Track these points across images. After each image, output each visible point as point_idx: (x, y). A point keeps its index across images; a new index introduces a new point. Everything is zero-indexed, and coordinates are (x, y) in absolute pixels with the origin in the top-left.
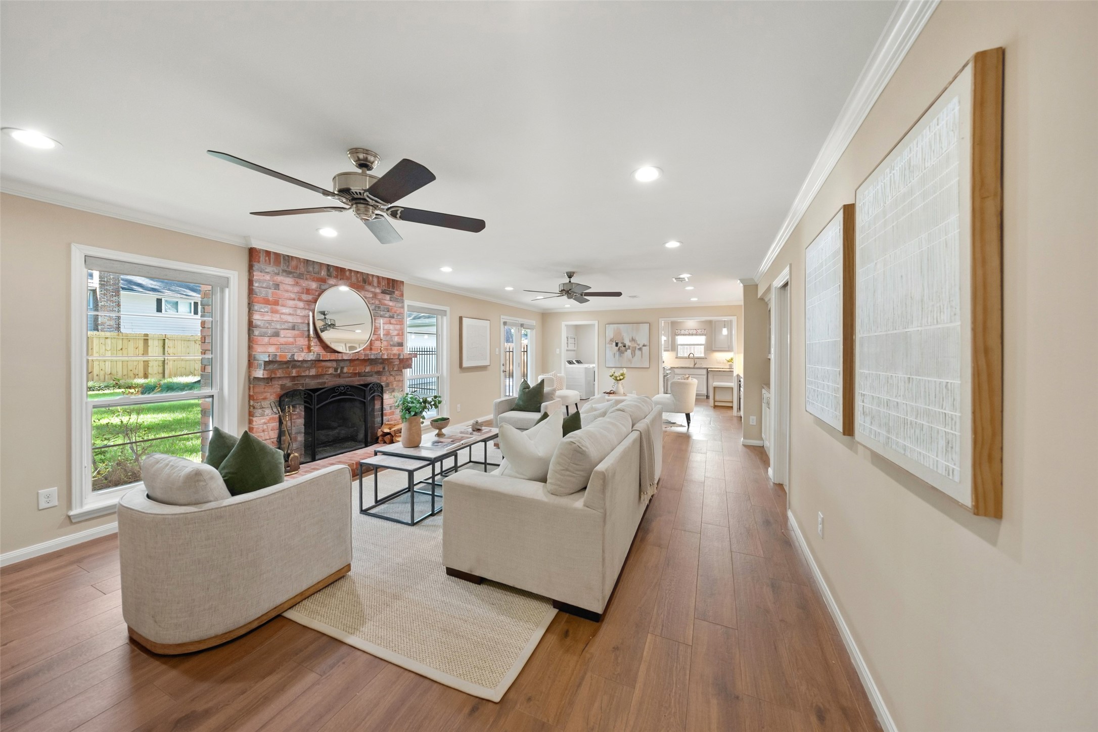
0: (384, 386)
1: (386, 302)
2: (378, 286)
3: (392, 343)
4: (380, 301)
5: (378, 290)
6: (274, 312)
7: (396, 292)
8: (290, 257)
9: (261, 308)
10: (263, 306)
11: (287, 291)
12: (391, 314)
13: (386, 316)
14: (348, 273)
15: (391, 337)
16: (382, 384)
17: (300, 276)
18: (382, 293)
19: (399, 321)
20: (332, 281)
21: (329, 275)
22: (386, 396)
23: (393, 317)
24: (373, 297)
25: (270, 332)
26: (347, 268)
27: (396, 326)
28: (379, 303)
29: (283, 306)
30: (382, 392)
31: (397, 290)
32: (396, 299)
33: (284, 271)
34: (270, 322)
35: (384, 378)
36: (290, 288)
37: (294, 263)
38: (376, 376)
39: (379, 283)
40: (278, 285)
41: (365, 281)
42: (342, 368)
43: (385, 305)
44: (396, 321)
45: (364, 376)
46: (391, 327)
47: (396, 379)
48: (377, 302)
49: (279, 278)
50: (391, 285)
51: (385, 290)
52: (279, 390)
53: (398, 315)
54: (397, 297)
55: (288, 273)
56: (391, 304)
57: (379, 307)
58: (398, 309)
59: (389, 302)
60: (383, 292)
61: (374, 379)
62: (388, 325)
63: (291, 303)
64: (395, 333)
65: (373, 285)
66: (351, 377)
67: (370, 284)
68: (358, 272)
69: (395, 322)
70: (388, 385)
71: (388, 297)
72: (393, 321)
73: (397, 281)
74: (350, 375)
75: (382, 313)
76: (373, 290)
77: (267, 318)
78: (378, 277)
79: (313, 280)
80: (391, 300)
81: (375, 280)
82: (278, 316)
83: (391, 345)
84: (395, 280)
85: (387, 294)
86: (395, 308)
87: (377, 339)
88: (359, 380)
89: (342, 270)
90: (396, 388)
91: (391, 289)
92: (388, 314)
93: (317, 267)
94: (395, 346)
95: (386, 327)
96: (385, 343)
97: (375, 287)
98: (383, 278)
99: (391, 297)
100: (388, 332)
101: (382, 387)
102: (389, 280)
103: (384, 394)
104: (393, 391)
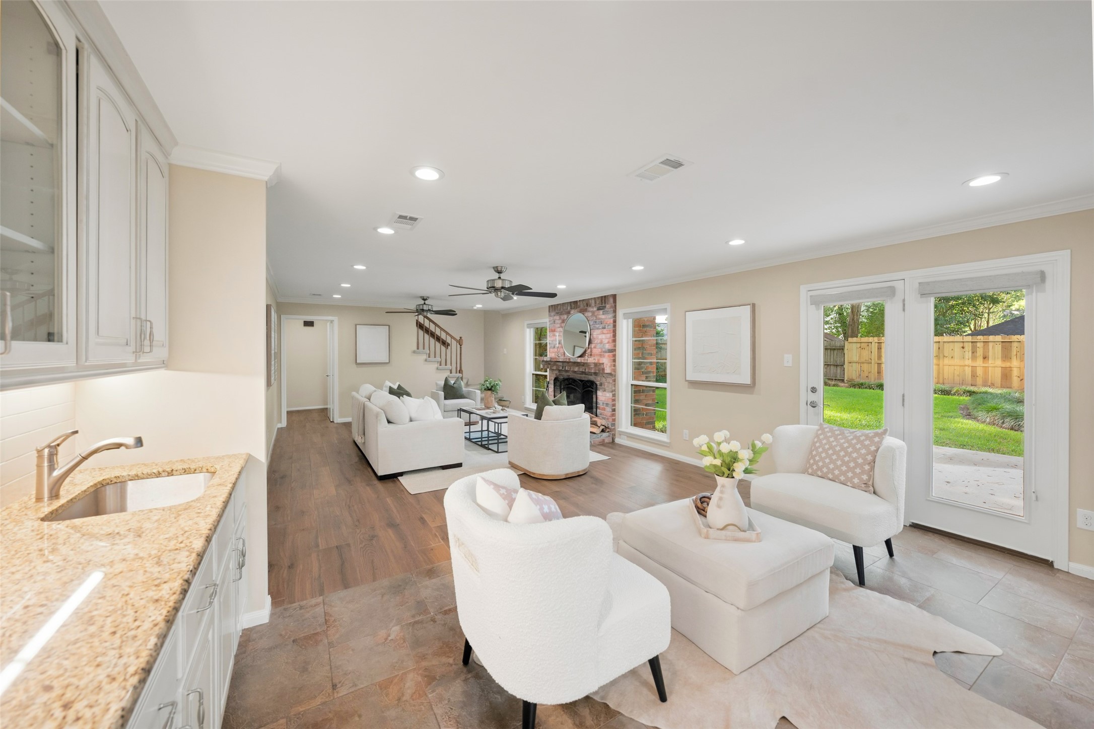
0: (598, 385)
1: (600, 316)
2: (595, 306)
3: (604, 350)
5: (595, 309)
7: (607, 306)
8: (558, 305)
9: (552, 334)
11: (557, 324)
12: (603, 325)
13: (600, 327)
14: (579, 303)
15: (604, 345)
16: (598, 383)
17: (561, 314)
18: (598, 310)
19: (610, 330)
20: (572, 312)
21: (571, 308)
22: (599, 393)
23: (604, 328)
24: (592, 315)
25: (553, 345)
26: (578, 300)
27: (607, 335)
29: (556, 332)
30: (596, 390)
31: (608, 304)
32: (607, 311)
34: (553, 341)
35: (599, 378)
36: (558, 321)
37: (559, 307)
38: (594, 376)
39: (596, 302)
40: (555, 321)
41: (587, 305)
42: (565, 367)
43: (599, 319)
44: (607, 331)
46: (604, 336)
47: (607, 381)
48: (595, 318)
49: (555, 317)
50: (603, 301)
51: (599, 306)
52: (555, 376)
53: (608, 325)
55: (557, 313)
56: (603, 317)
57: (596, 322)
58: (609, 320)
60: (599, 309)
61: (592, 378)
62: (601, 335)
63: (559, 329)
64: (606, 341)
66: (580, 374)
67: (590, 306)
68: (583, 300)
70: (601, 385)
71: (601, 312)
72: (605, 331)
73: (608, 296)
75: (597, 326)
76: (592, 310)
77: (552, 339)
78: (595, 298)
79: (566, 314)
80: (603, 314)
81: (593, 301)
82: (555, 337)
83: (604, 352)
84: (605, 296)
85: (601, 309)
86: (606, 320)
87: (595, 348)
88: (585, 377)
89: (576, 302)
90: (607, 388)
91: (604, 305)
92: (601, 327)
93: (566, 305)
94: (606, 352)
95: (600, 337)
96: (600, 350)
97: (593, 307)
98: (598, 298)
99: (604, 311)
100: (602, 341)
101: (596, 385)
102: (602, 297)
103: (598, 391)
104: (605, 391)
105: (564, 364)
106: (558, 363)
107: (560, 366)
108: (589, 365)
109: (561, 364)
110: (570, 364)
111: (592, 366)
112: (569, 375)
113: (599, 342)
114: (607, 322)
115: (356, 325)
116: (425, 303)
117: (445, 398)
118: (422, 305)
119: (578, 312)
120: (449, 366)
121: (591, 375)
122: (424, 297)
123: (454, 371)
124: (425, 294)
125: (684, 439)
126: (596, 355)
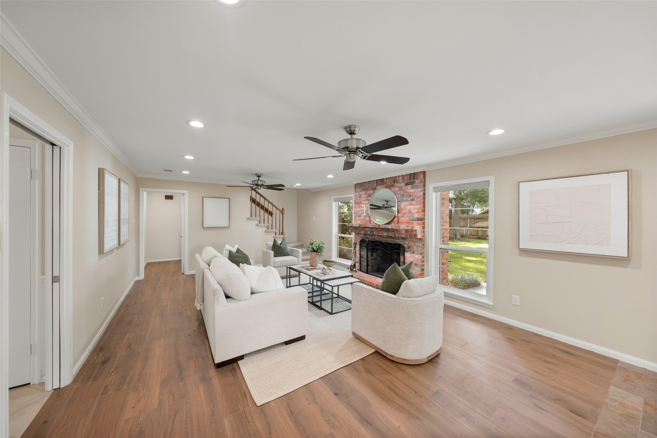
1: (408, 190)
2: (403, 182)
3: (412, 218)
4: (404, 191)
5: (403, 184)
6: (360, 207)
7: (417, 181)
8: (364, 183)
9: (356, 206)
10: (357, 205)
11: (363, 197)
12: (412, 198)
13: (409, 200)
14: (385, 181)
15: (412, 214)
16: (405, 246)
17: (367, 190)
18: (405, 185)
19: (419, 202)
20: (378, 188)
21: (377, 185)
22: (407, 255)
23: (414, 200)
24: (399, 190)
25: (358, 215)
26: (385, 178)
27: (416, 206)
28: (403, 193)
29: (362, 204)
30: (404, 251)
31: (417, 179)
32: (417, 186)
33: (362, 189)
34: (358, 211)
35: (407, 242)
36: (364, 196)
37: (365, 185)
38: (401, 240)
39: (403, 179)
40: (361, 196)
41: (394, 182)
42: (373, 232)
43: (408, 192)
44: (416, 202)
45: (394, 239)
46: (412, 207)
47: (416, 245)
48: (402, 192)
49: (361, 193)
50: (412, 177)
51: (407, 182)
52: (361, 238)
53: (418, 198)
54: (417, 185)
55: (363, 189)
56: (412, 191)
57: (403, 195)
58: (418, 193)
59: (411, 190)
60: (407, 184)
61: (399, 242)
62: (410, 206)
63: (364, 202)
64: (416, 211)
65: (400, 182)
66: (387, 238)
67: (397, 182)
68: (390, 178)
69: (415, 203)
70: (409, 247)
71: (410, 187)
72: (414, 202)
73: (417, 173)
75: (405, 199)
76: (399, 185)
77: (358, 210)
78: (403, 176)
79: (371, 190)
81: (401, 178)
82: (361, 208)
83: (412, 220)
84: (415, 173)
85: (410, 185)
86: (416, 193)
87: (402, 216)
88: (391, 241)
89: (382, 180)
90: (416, 251)
91: (412, 181)
92: (410, 199)
93: (372, 183)
94: (415, 220)
95: (408, 207)
96: (408, 219)
97: (400, 183)
98: (406, 175)
99: (412, 186)
100: (410, 211)
101: (404, 248)
102: (410, 174)
103: (406, 253)
104: (414, 253)
105: (373, 230)
106: (366, 229)
107: (368, 231)
108: (399, 231)
109: (369, 229)
110: (379, 229)
111: (402, 232)
112: (375, 239)
113: (407, 211)
114: (417, 194)
115: (203, 198)
116: (259, 179)
117: (275, 256)
118: (257, 180)
119: (384, 187)
120: (274, 230)
121: (398, 239)
122: (258, 174)
123: (278, 233)
124: (259, 172)
125: (514, 303)
126: (403, 223)
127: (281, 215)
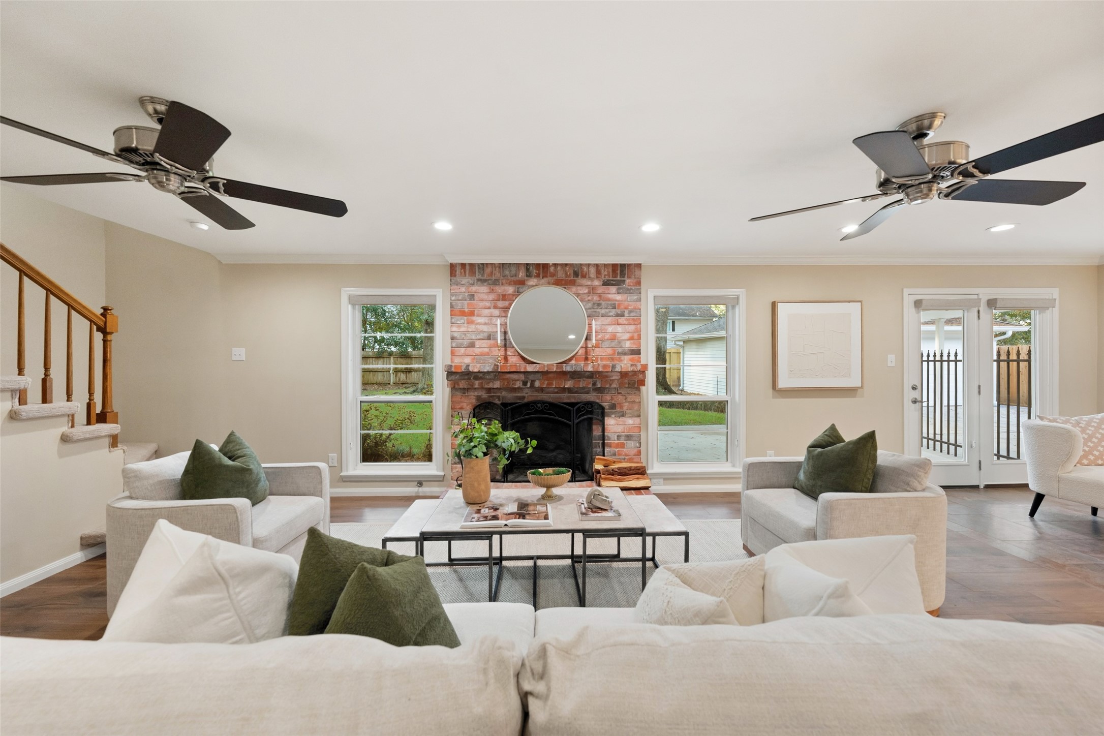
0: (607, 407)
1: (610, 296)
2: (597, 277)
3: (620, 350)
4: (600, 296)
5: (597, 283)
6: (470, 322)
7: (628, 281)
8: (485, 265)
9: (458, 320)
10: (459, 317)
11: (482, 300)
12: (619, 311)
13: (611, 314)
14: (552, 269)
15: (620, 343)
16: (604, 404)
17: (496, 282)
18: (603, 285)
19: (633, 319)
20: (532, 281)
21: (529, 275)
22: (610, 422)
23: (622, 315)
24: (589, 292)
25: (466, 342)
26: (551, 262)
27: (627, 327)
28: (598, 299)
29: (479, 316)
30: (603, 415)
31: (629, 277)
32: (628, 289)
33: (479, 280)
34: (465, 333)
35: (608, 397)
36: (485, 297)
37: (488, 270)
38: (594, 394)
39: (598, 272)
40: (473, 295)
41: (576, 274)
42: (533, 382)
43: (609, 300)
44: (627, 320)
45: (576, 392)
46: (619, 329)
47: (628, 400)
48: (596, 298)
49: (474, 288)
50: (619, 272)
51: (608, 280)
52: (474, 401)
53: (630, 312)
54: (629, 287)
55: (482, 281)
56: (619, 297)
57: (600, 305)
58: (630, 303)
59: (615, 295)
60: (606, 284)
61: (592, 397)
62: (613, 327)
63: (487, 312)
64: (627, 336)
65: (589, 277)
66: (555, 393)
67: (584, 276)
68: (566, 265)
69: (626, 322)
70: (613, 406)
71: (613, 289)
72: (623, 320)
73: (629, 265)
74: (556, 390)
75: (603, 311)
76: (589, 283)
77: (463, 329)
78: (597, 266)
79: (510, 284)
80: (618, 293)
81: (593, 271)
82: (473, 326)
83: (619, 353)
84: (625, 265)
85: (613, 285)
86: (626, 303)
87: (597, 346)
88: (569, 398)
89: (545, 266)
90: (628, 411)
91: (619, 278)
92: (613, 312)
93: (513, 269)
94: (625, 354)
95: (610, 329)
96: (609, 351)
97: (592, 279)
98: (605, 265)
99: (619, 289)
100: (615, 336)
101: (603, 408)
102: (614, 266)
103: (606, 418)
104: (623, 416)
105: (531, 377)
107: (516, 380)
108: (607, 376)
109: (522, 377)
111: (614, 378)
112: (524, 397)
113: (607, 336)
114: (629, 305)
119: (549, 283)
120: (59, 403)
121: (588, 393)
123: (81, 417)
126: (599, 359)
127: (98, 337)
